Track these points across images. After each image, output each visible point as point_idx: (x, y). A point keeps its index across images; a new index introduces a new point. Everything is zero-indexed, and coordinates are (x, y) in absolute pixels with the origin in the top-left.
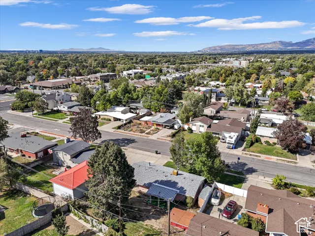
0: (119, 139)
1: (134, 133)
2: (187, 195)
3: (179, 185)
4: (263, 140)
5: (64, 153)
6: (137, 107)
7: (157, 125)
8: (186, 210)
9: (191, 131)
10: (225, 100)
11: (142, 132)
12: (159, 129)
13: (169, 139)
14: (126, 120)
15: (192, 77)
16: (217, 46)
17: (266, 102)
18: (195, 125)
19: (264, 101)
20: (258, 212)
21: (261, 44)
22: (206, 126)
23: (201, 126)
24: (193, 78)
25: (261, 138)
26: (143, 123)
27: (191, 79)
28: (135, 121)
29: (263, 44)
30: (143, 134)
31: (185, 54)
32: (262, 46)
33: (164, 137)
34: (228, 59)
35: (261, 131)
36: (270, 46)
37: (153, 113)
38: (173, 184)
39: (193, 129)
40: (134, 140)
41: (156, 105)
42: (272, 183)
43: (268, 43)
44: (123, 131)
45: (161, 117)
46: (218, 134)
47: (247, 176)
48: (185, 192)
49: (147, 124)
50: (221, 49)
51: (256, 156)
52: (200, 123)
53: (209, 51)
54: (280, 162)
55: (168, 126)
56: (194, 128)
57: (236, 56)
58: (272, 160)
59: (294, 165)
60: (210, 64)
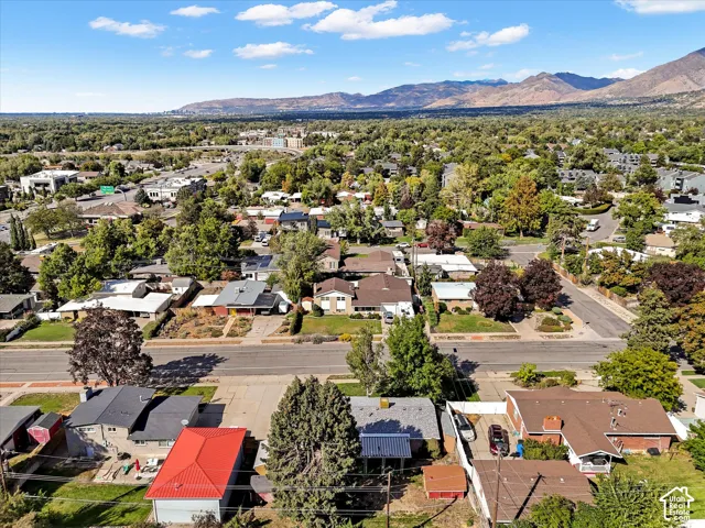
0: (179, 362)
1: (196, 340)
2: (425, 437)
3: (404, 424)
4: (450, 306)
5: (106, 427)
6: (153, 274)
7: (239, 311)
8: (430, 464)
9: (319, 311)
10: (327, 233)
11: (217, 334)
12: (247, 320)
13: (288, 337)
14: (157, 313)
15: (234, 188)
16: (214, 101)
17: (397, 230)
18: (328, 299)
19: (394, 228)
20: (546, 431)
21: (304, 98)
22: (349, 298)
23: (338, 299)
24: (238, 189)
25: (447, 303)
26: (203, 313)
27: (233, 193)
28: (178, 312)
29: (308, 98)
30: (222, 338)
31: (144, 120)
32: (308, 102)
33: (272, 335)
34: (254, 133)
35: (442, 291)
36: (322, 102)
37: (202, 283)
38: (393, 426)
39: (323, 308)
40: (214, 357)
41: (208, 264)
42: (513, 379)
43: (317, 97)
44: (168, 340)
45: (241, 292)
46: (374, 309)
47: (472, 376)
48: (419, 433)
49: (213, 313)
50: (225, 108)
51: (459, 338)
52: (337, 294)
53: (198, 113)
54: (496, 340)
55: (266, 310)
56: (325, 305)
57: (265, 124)
58: (485, 340)
59: (516, 340)
60: (223, 147)
